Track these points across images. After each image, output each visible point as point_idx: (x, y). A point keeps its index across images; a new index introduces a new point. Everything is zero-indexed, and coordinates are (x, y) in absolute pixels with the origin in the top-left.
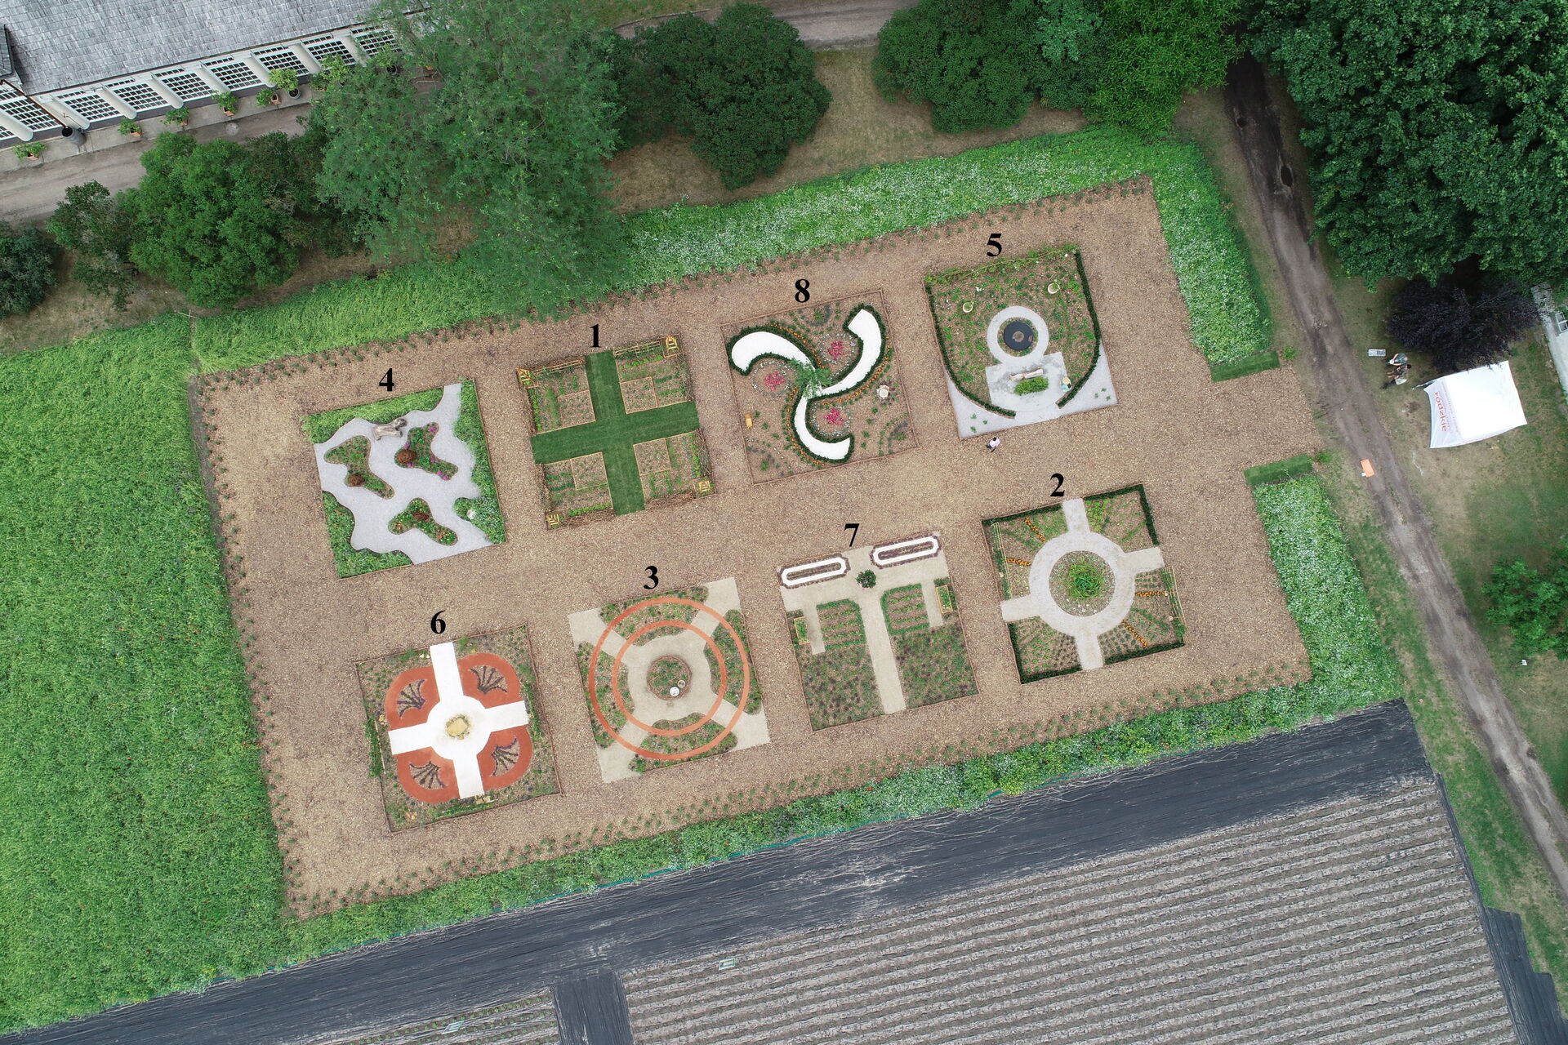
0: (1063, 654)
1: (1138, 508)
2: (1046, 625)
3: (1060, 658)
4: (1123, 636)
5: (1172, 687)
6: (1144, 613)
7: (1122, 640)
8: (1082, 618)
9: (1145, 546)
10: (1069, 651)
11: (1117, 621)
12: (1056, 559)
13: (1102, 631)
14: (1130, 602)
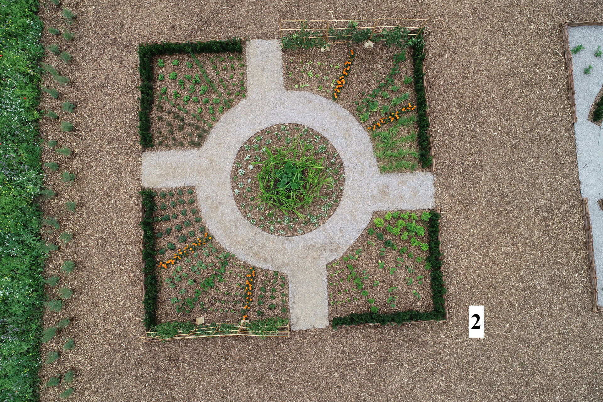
0: (176, 123)
1: (401, 304)
2: (228, 105)
3: (170, 118)
4: (185, 231)
5: (83, 298)
6: (219, 275)
7: (179, 229)
8: (229, 168)
9: (333, 302)
10: (179, 135)
11: (213, 227)
12: (337, 143)
13: (201, 196)
14: (242, 255)
